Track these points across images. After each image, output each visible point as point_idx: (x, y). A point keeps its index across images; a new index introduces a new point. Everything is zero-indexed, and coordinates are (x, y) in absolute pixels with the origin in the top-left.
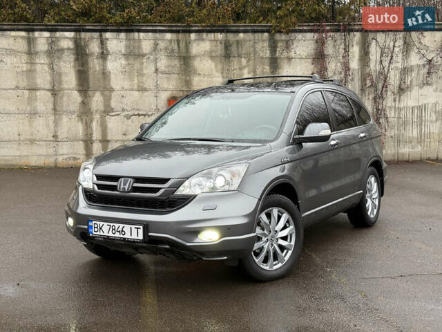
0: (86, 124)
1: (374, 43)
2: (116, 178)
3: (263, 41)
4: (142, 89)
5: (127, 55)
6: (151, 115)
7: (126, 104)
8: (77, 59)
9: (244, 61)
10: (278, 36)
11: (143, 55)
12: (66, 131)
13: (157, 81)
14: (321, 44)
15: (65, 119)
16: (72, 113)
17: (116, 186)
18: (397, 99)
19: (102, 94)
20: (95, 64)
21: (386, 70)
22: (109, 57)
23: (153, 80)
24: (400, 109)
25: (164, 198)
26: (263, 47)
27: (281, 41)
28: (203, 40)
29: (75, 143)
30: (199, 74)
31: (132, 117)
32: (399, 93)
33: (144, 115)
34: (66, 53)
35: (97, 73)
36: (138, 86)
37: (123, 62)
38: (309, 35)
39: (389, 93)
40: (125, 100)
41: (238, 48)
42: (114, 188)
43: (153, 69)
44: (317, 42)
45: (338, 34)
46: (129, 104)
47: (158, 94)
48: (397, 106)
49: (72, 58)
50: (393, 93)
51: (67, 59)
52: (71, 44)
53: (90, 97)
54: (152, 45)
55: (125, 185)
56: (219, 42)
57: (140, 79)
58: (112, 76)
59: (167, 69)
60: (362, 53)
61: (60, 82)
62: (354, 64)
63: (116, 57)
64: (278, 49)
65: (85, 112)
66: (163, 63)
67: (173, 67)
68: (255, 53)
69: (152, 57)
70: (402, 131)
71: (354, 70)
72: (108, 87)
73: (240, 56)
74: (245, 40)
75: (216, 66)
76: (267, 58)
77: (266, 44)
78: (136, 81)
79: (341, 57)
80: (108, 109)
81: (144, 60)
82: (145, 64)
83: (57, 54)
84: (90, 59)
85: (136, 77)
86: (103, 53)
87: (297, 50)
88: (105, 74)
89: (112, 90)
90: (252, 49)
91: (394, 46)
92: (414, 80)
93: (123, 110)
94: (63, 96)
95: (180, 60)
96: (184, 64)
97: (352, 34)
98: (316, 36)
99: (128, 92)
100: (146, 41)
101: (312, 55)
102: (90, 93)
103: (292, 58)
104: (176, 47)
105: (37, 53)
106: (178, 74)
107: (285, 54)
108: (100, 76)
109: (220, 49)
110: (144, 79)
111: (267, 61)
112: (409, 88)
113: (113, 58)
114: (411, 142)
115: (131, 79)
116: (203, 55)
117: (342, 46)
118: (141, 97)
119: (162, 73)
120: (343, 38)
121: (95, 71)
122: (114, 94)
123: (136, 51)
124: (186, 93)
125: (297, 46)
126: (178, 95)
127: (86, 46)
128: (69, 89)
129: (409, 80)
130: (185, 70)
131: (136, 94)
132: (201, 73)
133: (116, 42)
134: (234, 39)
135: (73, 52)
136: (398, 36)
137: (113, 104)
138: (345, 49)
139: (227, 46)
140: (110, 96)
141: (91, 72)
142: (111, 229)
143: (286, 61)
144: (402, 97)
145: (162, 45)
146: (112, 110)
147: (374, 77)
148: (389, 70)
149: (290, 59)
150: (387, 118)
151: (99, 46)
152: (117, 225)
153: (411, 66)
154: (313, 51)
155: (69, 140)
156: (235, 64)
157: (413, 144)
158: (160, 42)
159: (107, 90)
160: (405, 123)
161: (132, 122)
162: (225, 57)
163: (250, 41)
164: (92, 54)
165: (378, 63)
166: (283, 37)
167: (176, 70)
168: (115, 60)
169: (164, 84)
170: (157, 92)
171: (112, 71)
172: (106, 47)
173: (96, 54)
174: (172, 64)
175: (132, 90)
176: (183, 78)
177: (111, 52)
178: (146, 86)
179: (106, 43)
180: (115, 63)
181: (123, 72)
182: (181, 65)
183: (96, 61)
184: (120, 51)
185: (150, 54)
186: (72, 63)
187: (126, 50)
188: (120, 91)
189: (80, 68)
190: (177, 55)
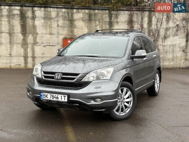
0: (25, 49)
1: (154, 17)
2: (54, 73)
3: (106, 14)
4: (51, 34)
5: (45, 18)
6: (55, 46)
7: (44, 41)
8: (21, 19)
9: (97, 23)
10: (112, 12)
12: (15, 52)
13: (58, 30)
14: (131, 16)
15: (15, 47)
16: (19, 44)
17: (54, 77)
18: (163, 41)
19: (33, 35)
20: (29, 22)
21: (159, 28)
22: (36, 18)
23: (56, 29)
24: (165, 46)
25: (77, 82)
26: (106, 17)
27: (114, 14)
28: (79, 12)
29: (20, 58)
30: (77, 28)
31: (46, 46)
32: (164, 38)
33: (52, 46)
34: (16, 16)
35: (30, 26)
36: (49, 32)
37: (43, 21)
38: (126, 12)
39: (160, 39)
40: (43, 39)
41: (95, 16)
42: (53, 78)
43: (56, 25)
44: (130, 15)
45: (139, 12)
46: (45, 41)
47: (58, 37)
48: (163, 44)
49: (19, 18)
50: (162, 38)
51: (17, 19)
52: (18, 12)
53: (27, 36)
54: (56, 14)
55: (58, 76)
56: (86, 14)
57: (50, 29)
58: (37, 28)
59: (63, 25)
60: (149, 21)
61: (13, 30)
62: (145, 25)
63: (39, 19)
64: (113, 18)
65: (25, 44)
66: (61, 22)
68: (102, 19)
69: (56, 20)
70: (165, 55)
71: (145, 28)
72: (35, 32)
73: (95, 20)
74: (98, 14)
75: (85, 25)
76: (108, 21)
77: (107, 15)
78: (48, 30)
79: (140, 22)
80: (35, 43)
81: (53, 21)
82: (53, 23)
83: (12, 17)
84: (27, 20)
85: (48, 28)
86: (33, 17)
87: (121, 18)
88: (34, 27)
89: (37, 34)
90: (101, 17)
91: (162, 18)
92: (171, 33)
93: (42, 43)
94: (14, 36)
95: (69, 21)
96: (71, 23)
97: (145, 12)
98: (129, 12)
99: (45, 35)
100: (53, 12)
101: (127, 21)
102: (27, 35)
103: (119, 22)
104: (67, 15)
105: (2, 16)
106: (68, 27)
107: (116, 20)
108: (32, 27)
109: (87, 17)
110: (52, 29)
111: (108, 23)
112: (169, 36)
113: (38, 19)
114: (169, 60)
115: (46, 30)
116: (79, 19)
117: (140, 17)
118: (51, 37)
119: (61, 27)
120: (141, 14)
121: (30, 25)
122: (38, 36)
123: (49, 17)
124: (71, 36)
125: (121, 17)
126: (67, 37)
127: (26, 13)
128: (18, 33)
129: (169, 33)
130: (71, 26)
131: (48, 36)
132: (78, 27)
133: (39, 12)
134: (93, 13)
135: (20, 16)
136: (164, 14)
137: (38, 40)
138: (142, 19)
139: (90, 16)
140: (36, 36)
141: (27, 25)
142: (52, 97)
143: (116, 23)
144: (165, 41)
145: (61, 14)
146: (37, 43)
147: (154, 32)
148: (160, 28)
149: (117, 22)
150: (159, 49)
151: (31, 14)
152: (54, 95)
153: (170, 27)
154: (127, 19)
155: (17, 56)
156: (93, 24)
157: (170, 61)
158: (60, 13)
159: (35, 34)
160: (167, 52)
161: (46, 48)
162: (89, 21)
163: (100, 14)
164: (28, 17)
165: (156, 25)
166: (115, 12)
167: (67, 26)
168: (39, 20)
169: (61, 32)
170: (58, 36)
171: (37, 25)
172: (35, 14)
173: (30, 17)
174: (65, 23)
175: (47, 34)
176: (70, 29)
177: (37, 16)
178: (53, 32)
179: (35, 12)
180: (39, 22)
181: (43, 26)
182: (69, 23)
183: (30, 20)
184: (41, 16)
185: (55, 18)
186: (19, 21)
187: (44, 16)
188: (41, 34)
189: (23, 23)
190: (67, 19)
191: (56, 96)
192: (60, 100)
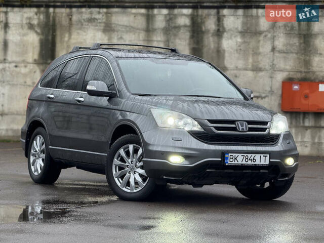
4: (257, 69)
5: (244, 33)
6: (265, 97)
8: (192, 37)
11: (260, 33)
13: (273, 60)
20: (210, 42)
22: (225, 34)
23: (270, 59)
30: (320, 54)
34: (182, 30)
35: (211, 51)
36: (253, 66)
37: (239, 40)
40: (238, 80)
43: (270, 48)
46: (242, 84)
47: (273, 75)
49: (188, 35)
51: (183, 36)
52: (187, 22)
57: (255, 57)
58: (227, 55)
59: (284, 48)
63: (232, 35)
66: (281, 41)
67: (292, 45)
69: (269, 35)
78: (250, 60)
81: (261, 38)
82: (261, 42)
83: (174, 31)
84: (205, 37)
85: (251, 56)
86: (218, 30)
88: (219, 53)
95: (300, 38)
96: (304, 43)
99: (242, 72)
100: (264, 18)
104: (296, 24)
105: (154, 30)
106: (297, 53)
108: (214, 55)
110: (260, 58)
113: (229, 36)
115: (246, 60)
118: (255, 77)
119: (280, 52)
121: (209, 49)
123: (253, 29)
124: (304, 74)
126: (295, 77)
127: (203, 23)
130: (305, 49)
131: (250, 74)
133: (233, 19)
135: (189, 29)
141: (205, 50)
142: (245, 158)
151: (215, 24)
152: (249, 155)
164: (208, 31)
167: (295, 49)
168: (231, 38)
169: (281, 64)
170: (272, 73)
171: (226, 49)
172: (223, 24)
173: (212, 31)
174: (291, 42)
175: (246, 69)
176: (302, 58)
177: (227, 29)
178: (261, 65)
179: (223, 20)
180: (230, 41)
181: (238, 51)
182: (301, 44)
183: (211, 39)
184: (237, 29)
185: (268, 31)
186: (187, 41)
187: (243, 27)
188: (234, 70)
189: (195, 46)
190: (296, 32)
191: (252, 158)
192: (257, 162)
